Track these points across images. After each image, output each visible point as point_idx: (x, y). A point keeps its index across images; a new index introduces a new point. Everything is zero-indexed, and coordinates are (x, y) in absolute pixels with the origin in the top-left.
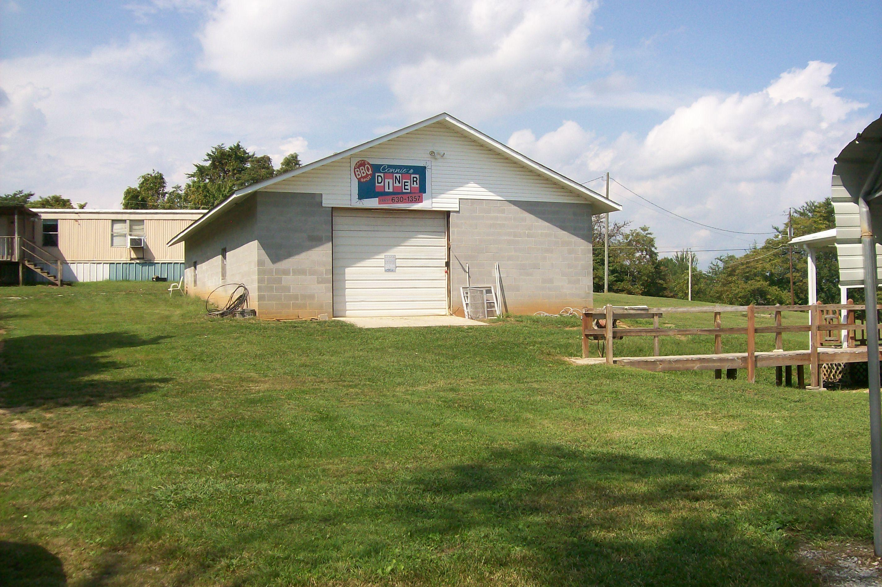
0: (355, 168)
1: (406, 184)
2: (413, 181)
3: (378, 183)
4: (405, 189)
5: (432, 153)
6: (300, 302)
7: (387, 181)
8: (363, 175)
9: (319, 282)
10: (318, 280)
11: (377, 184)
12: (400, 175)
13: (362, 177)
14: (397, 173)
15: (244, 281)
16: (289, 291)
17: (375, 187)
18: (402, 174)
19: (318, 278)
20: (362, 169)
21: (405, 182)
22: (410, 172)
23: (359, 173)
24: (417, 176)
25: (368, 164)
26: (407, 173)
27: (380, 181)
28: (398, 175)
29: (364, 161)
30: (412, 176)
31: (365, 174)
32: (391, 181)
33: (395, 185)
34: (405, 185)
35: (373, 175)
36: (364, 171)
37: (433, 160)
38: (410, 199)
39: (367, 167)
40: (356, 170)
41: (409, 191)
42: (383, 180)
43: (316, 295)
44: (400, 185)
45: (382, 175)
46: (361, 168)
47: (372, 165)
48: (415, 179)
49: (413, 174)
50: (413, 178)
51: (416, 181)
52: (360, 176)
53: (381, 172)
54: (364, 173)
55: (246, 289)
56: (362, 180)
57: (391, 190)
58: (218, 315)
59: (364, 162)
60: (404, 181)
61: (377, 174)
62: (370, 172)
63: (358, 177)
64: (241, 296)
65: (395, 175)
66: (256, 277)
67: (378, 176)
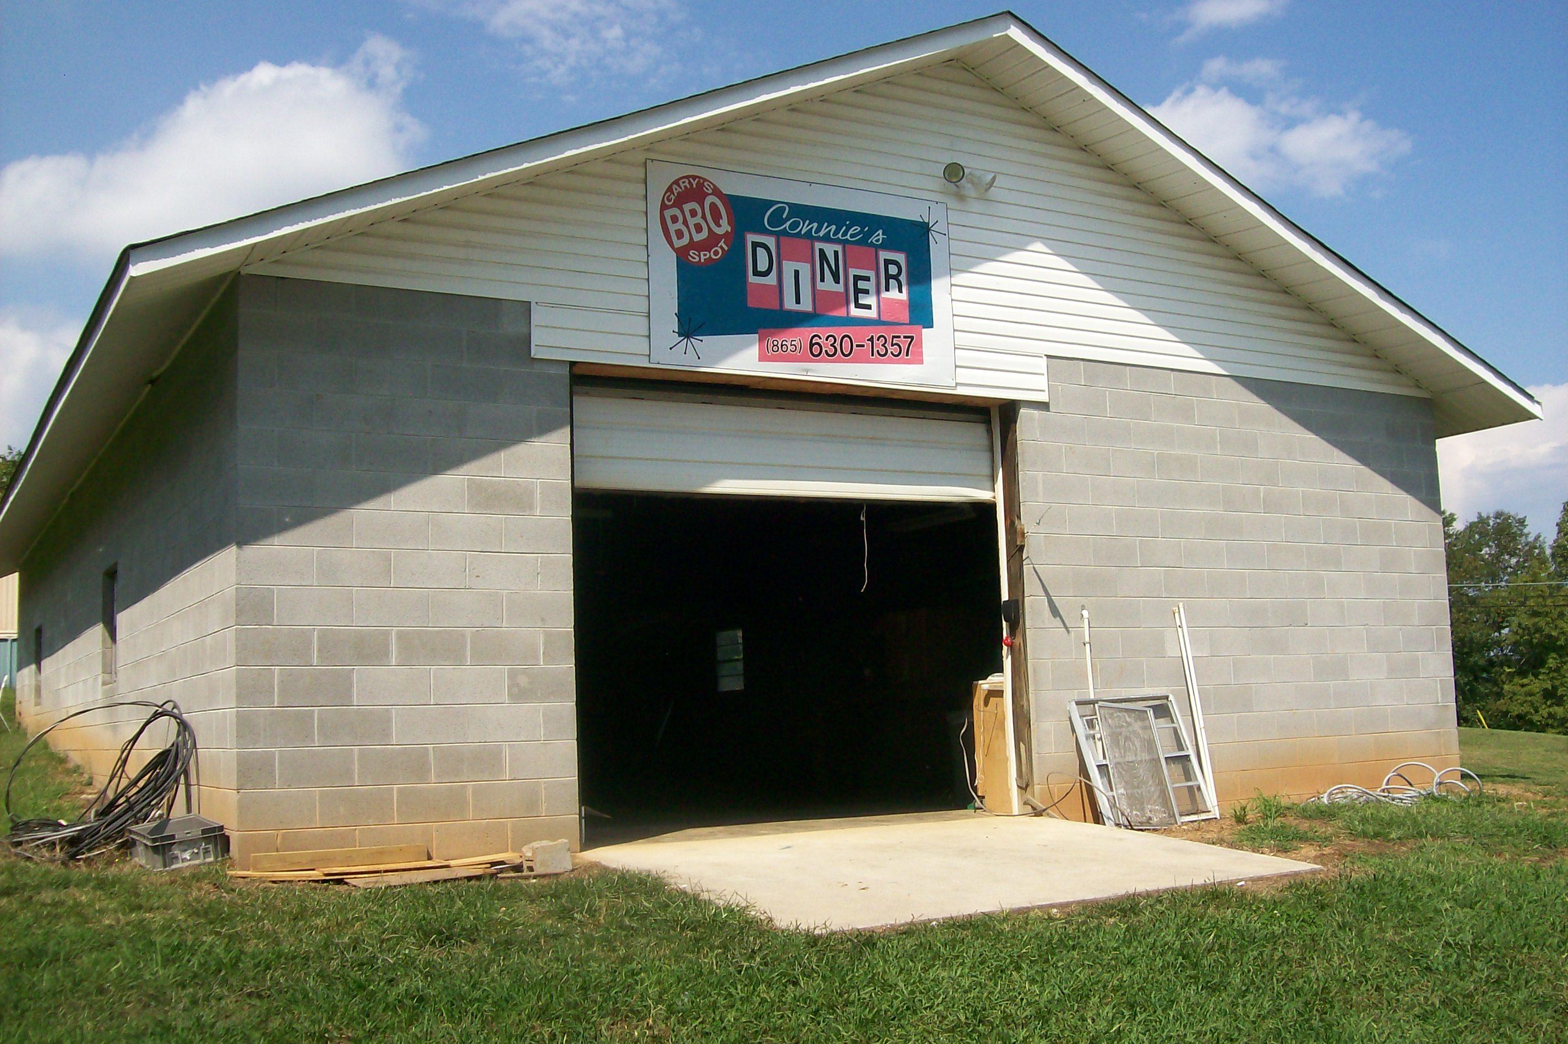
0: (664, 207)
1: (861, 285)
2: (888, 277)
3: (756, 274)
4: (858, 306)
5: (954, 173)
6: (433, 784)
7: (789, 267)
8: (698, 237)
9: (519, 694)
10: (513, 684)
11: (752, 279)
12: (839, 248)
13: (692, 245)
14: (827, 239)
15: (176, 692)
16: (385, 733)
17: (746, 287)
18: (844, 243)
19: (512, 675)
20: (693, 213)
21: (857, 278)
22: (873, 239)
23: (679, 225)
24: (901, 258)
25: (717, 192)
26: (864, 242)
27: (763, 266)
28: (830, 249)
29: (701, 181)
30: (884, 255)
31: (704, 234)
32: (805, 270)
33: (820, 286)
34: (857, 291)
35: (736, 239)
36: (698, 219)
37: (952, 203)
38: (878, 345)
39: (713, 206)
40: (668, 213)
41: (872, 314)
42: (775, 263)
43: (507, 751)
44: (840, 288)
45: (771, 242)
46: (687, 207)
47: (733, 202)
48: (893, 270)
49: (885, 246)
50: (887, 262)
51: (896, 277)
52: (685, 241)
53: (765, 232)
54: (699, 228)
55: (184, 726)
56: (694, 256)
57: (806, 305)
58: (53, 844)
59: (700, 185)
60: (853, 272)
61: (751, 238)
62: (725, 227)
63: (678, 243)
64: (162, 758)
65: (818, 245)
66: (228, 673)
67: (755, 245)
